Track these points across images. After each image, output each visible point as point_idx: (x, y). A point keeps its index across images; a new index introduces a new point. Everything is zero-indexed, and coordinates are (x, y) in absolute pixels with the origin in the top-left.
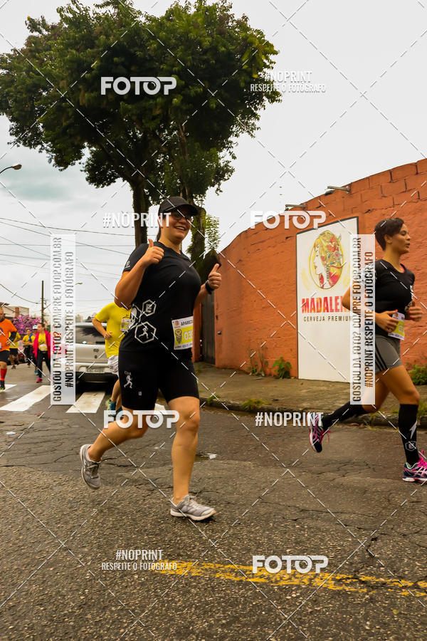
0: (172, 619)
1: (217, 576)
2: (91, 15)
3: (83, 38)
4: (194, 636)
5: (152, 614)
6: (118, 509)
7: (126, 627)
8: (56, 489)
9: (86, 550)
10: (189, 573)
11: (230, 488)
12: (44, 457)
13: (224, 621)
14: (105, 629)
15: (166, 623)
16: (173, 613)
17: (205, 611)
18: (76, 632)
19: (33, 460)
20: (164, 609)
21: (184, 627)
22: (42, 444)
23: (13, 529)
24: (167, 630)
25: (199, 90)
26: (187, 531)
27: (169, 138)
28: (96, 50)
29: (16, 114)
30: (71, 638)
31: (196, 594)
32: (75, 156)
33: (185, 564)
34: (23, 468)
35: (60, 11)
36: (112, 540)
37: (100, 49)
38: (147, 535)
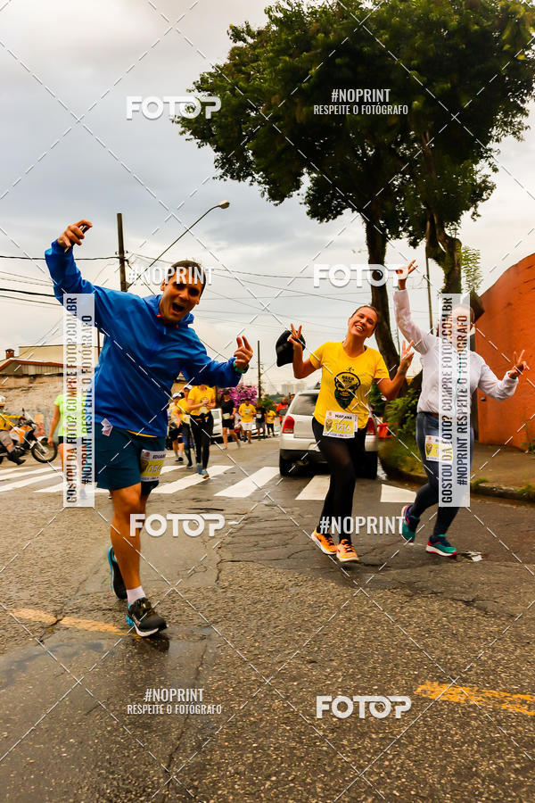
0: (448, 755)
1: (504, 707)
2: (305, 10)
3: (297, 40)
4: (479, 780)
5: (423, 747)
6: (370, 617)
7: (391, 760)
8: (293, 591)
9: (334, 664)
10: (467, 701)
11: (512, 597)
12: (274, 552)
13: (517, 766)
14: (366, 759)
15: (441, 760)
16: (449, 749)
17: (492, 750)
18: (331, 759)
19: (262, 555)
20: (437, 742)
21: (466, 768)
22: (270, 537)
23: (246, 634)
24: (444, 768)
25: (445, 86)
26: (460, 649)
27: (408, 152)
28: (313, 52)
29: (221, 142)
30: (325, 765)
31: (477, 728)
32: (293, 186)
33: (461, 689)
34: (251, 564)
35: (268, 11)
36: (365, 654)
37: (319, 51)
38: (409, 650)
